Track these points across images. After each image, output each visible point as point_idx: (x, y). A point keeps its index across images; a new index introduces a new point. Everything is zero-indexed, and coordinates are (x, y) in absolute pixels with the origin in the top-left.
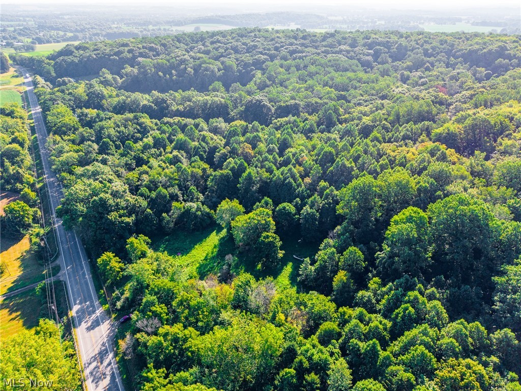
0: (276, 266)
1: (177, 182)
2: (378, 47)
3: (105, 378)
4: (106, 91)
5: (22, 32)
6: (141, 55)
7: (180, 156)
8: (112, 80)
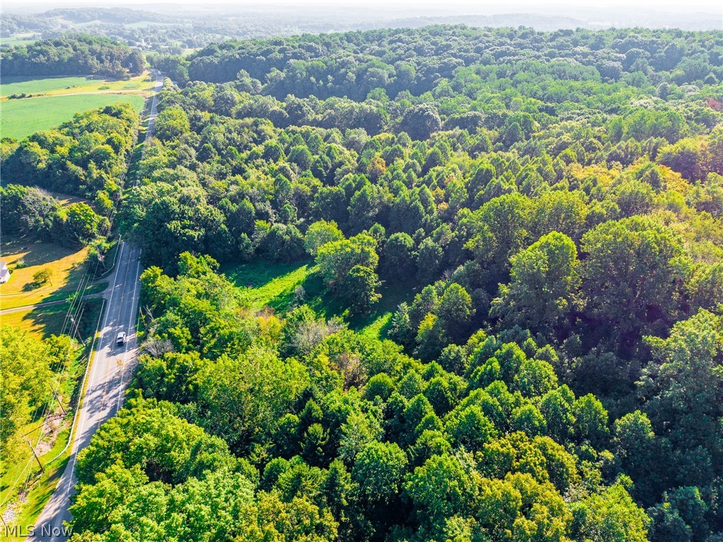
0: (369, 315)
1: (271, 197)
2: (634, 49)
3: (103, 409)
4: (237, 97)
5: (174, 34)
6: (295, 56)
7: (289, 168)
8: (250, 85)
